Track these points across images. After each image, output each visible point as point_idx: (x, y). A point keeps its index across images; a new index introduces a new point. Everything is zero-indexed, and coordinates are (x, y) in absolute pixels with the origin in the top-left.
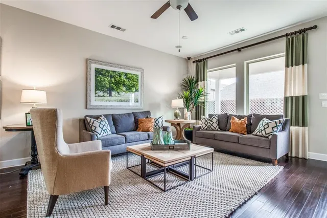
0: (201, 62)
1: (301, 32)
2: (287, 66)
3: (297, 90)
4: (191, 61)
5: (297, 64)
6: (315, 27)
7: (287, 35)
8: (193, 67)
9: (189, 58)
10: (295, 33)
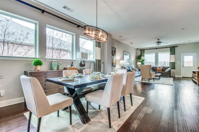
0: (142, 51)
1: (174, 47)
2: (170, 55)
3: (173, 61)
4: (138, 50)
5: (173, 55)
6: (177, 46)
7: (170, 47)
8: (139, 52)
9: (138, 49)
10: (172, 47)
